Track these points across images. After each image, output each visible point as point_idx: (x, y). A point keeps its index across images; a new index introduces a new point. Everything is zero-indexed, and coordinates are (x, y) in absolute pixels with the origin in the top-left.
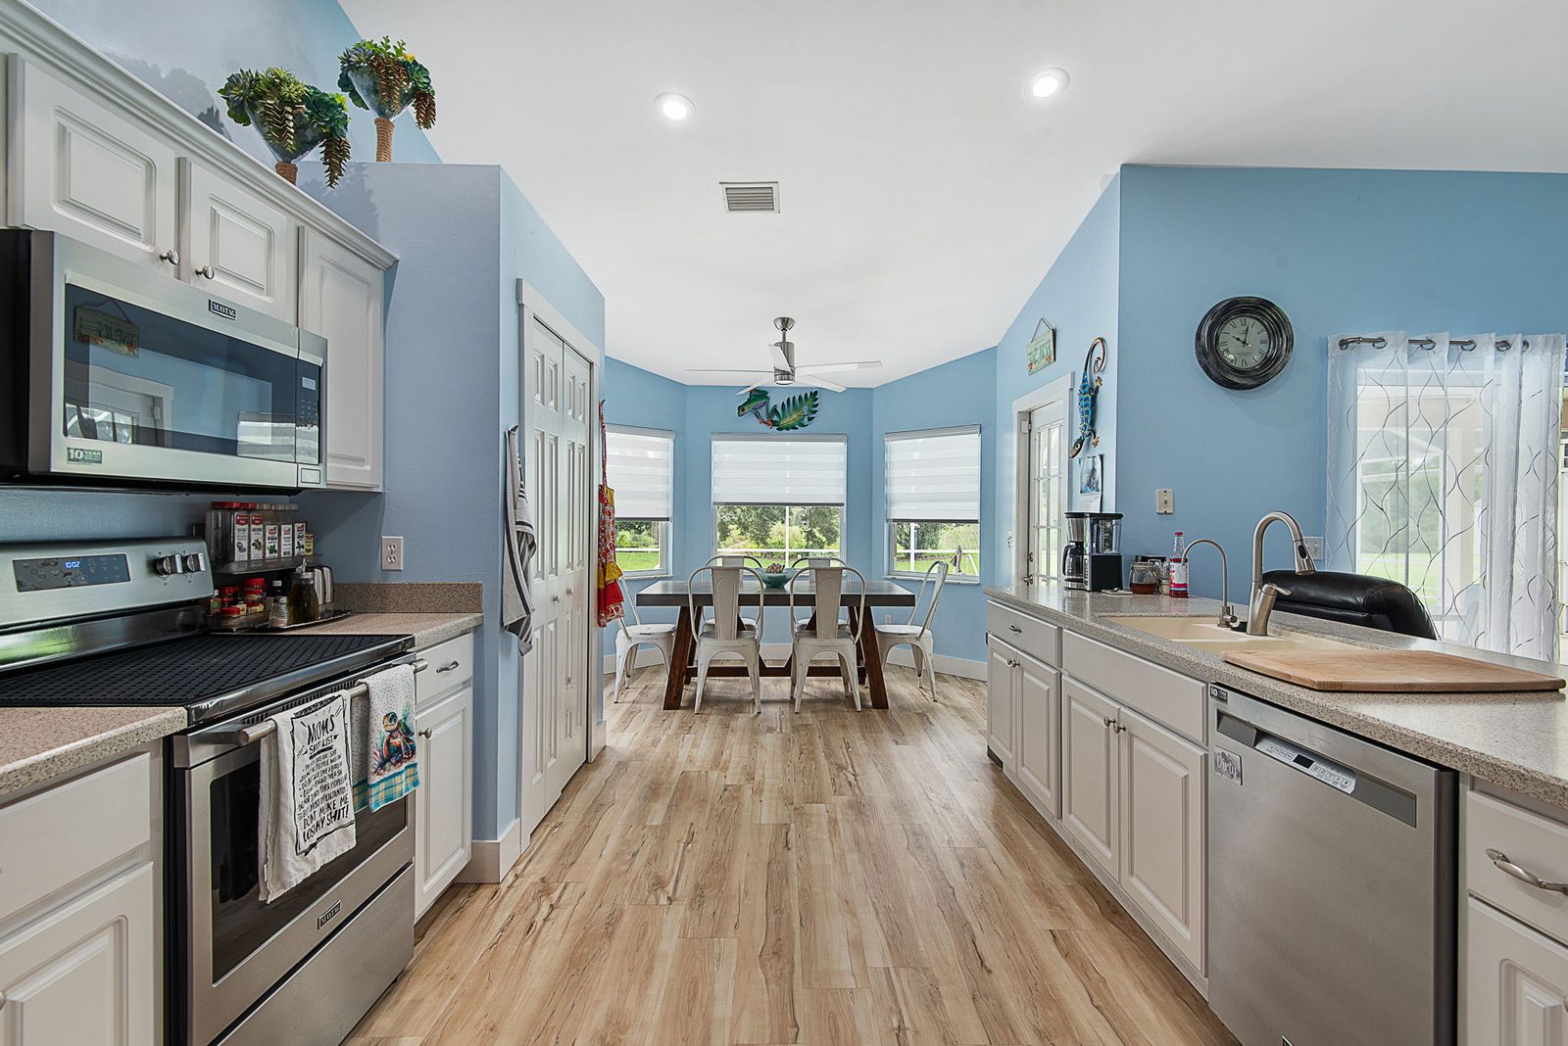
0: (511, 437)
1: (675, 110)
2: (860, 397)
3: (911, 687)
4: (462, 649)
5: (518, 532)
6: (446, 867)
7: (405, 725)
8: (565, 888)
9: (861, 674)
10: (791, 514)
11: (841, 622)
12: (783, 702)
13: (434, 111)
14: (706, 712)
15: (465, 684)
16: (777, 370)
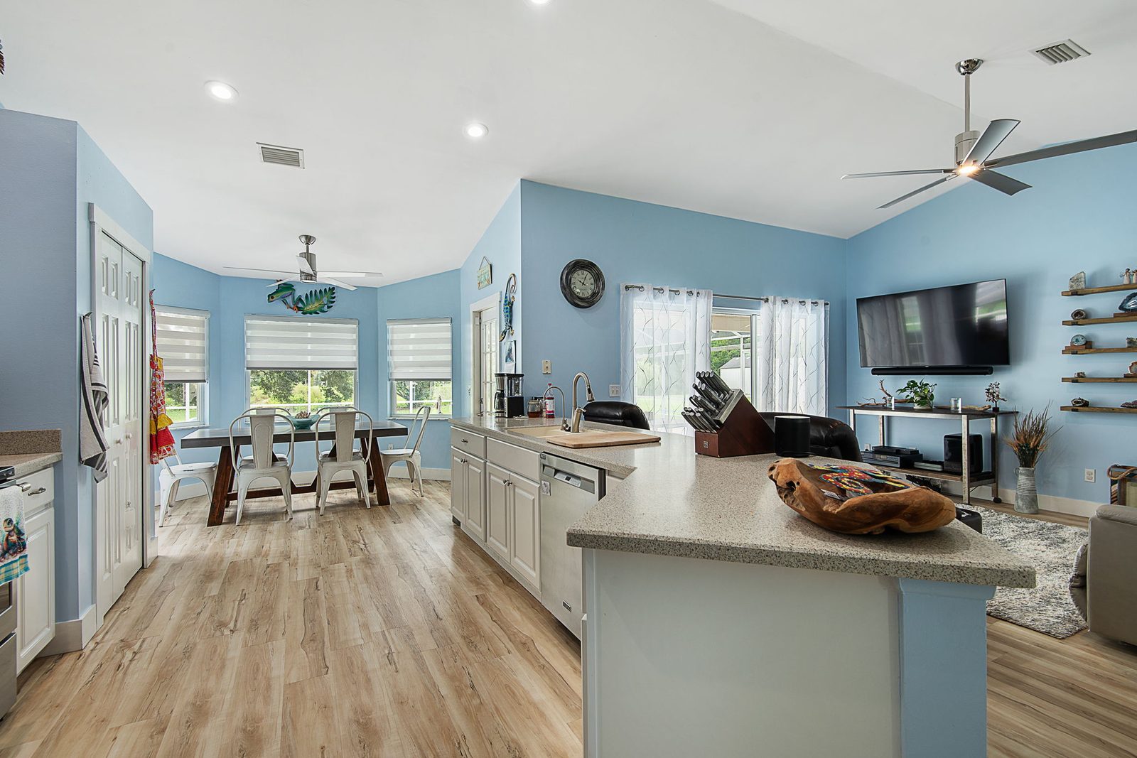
0: (85, 320)
1: (221, 92)
2: (368, 293)
3: (406, 490)
4: (46, 479)
5: (93, 391)
6: (37, 641)
7: (18, 528)
8: (143, 641)
9: (371, 484)
10: (312, 376)
11: (354, 451)
12: (311, 510)
13: (3, 63)
14: (245, 524)
15: (47, 506)
16: (301, 272)
